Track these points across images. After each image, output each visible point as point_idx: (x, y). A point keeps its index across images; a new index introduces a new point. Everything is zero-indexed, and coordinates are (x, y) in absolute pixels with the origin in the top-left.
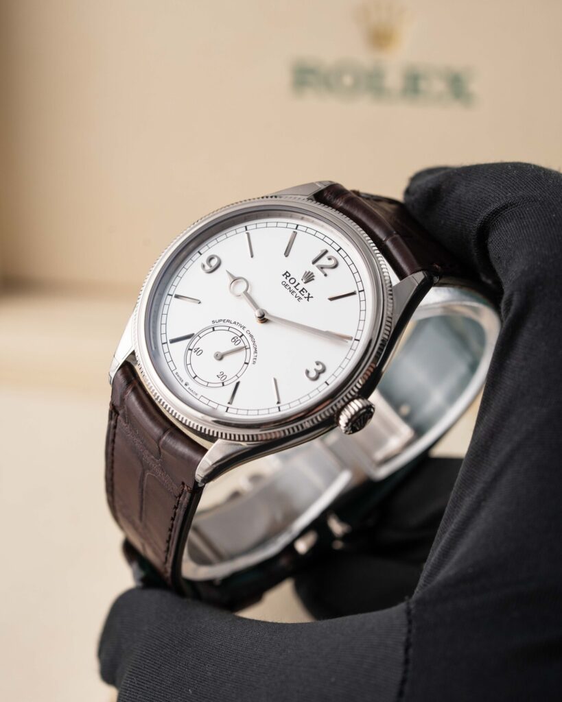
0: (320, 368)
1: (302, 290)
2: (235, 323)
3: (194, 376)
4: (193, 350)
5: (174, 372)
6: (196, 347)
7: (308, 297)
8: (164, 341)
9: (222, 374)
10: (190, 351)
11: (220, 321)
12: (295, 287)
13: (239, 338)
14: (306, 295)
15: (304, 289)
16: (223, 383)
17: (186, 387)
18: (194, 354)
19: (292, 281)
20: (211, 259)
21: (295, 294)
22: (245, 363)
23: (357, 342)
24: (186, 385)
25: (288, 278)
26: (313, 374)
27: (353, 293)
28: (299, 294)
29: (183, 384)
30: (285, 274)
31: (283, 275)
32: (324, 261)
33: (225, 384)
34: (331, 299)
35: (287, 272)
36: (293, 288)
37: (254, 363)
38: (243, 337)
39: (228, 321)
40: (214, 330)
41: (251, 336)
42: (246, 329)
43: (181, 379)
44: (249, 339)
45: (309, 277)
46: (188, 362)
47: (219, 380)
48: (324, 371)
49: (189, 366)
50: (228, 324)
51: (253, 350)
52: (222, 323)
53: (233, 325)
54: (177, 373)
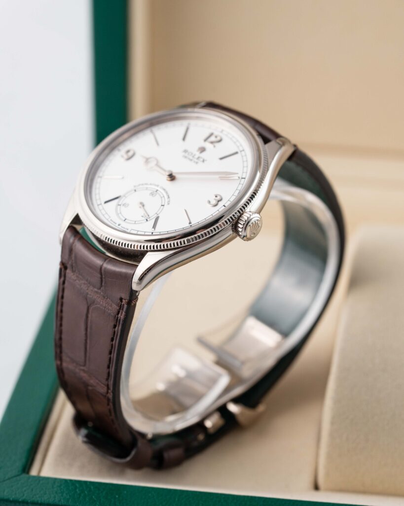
0: (218, 198)
1: (198, 158)
2: (151, 184)
3: (124, 219)
4: (122, 205)
5: (109, 220)
6: (124, 202)
8: (99, 203)
9: (145, 214)
10: (119, 206)
11: (139, 185)
12: (193, 157)
13: (155, 193)
14: (202, 160)
17: (119, 226)
18: (122, 207)
19: (190, 153)
20: (128, 151)
21: (193, 161)
22: (162, 205)
23: (244, 179)
25: (187, 153)
26: (214, 202)
27: (237, 153)
28: (196, 160)
29: (117, 225)
32: (213, 139)
33: (148, 219)
34: (221, 159)
35: (185, 150)
36: (191, 158)
37: (168, 204)
38: (158, 191)
39: (145, 184)
41: (164, 190)
42: (160, 187)
43: (114, 223)
44: (163, 192)
45: (203, 150)
46: (119, 212)
47: (143, 218)
48: (221, 200)
49: (120, 215)
50: (146, 186)
51: (166, 197)
52: (141, 186)
53: (150, 186)
54: (111, 220)
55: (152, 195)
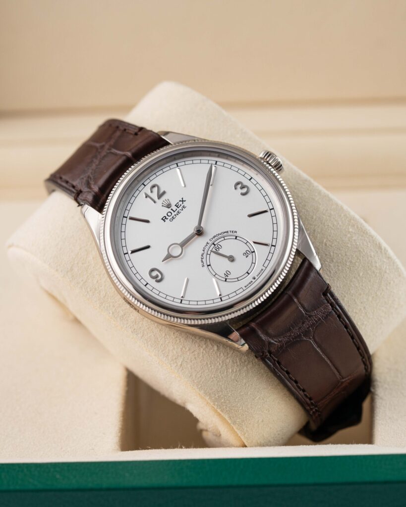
0: (239, 186)
1: (177, 206)
2: (204, 250)
3: (247, 274)
4: (227, 278)
5: (244, 289)
6: (224, 276)
7: (183, 201)
8: (219, 300)
9: (245, 254)
10: (227, 280)
11: (202, 262)
12: (174, 212)
13: (216, 246)
14: (181, 203)
15: (176, 205)
16: (252, 252)
17: (257, 278)
18: (230, 277)
19: (169, 214)
21: (180, 211)
22: (236, 238)
23: (218, 162)
24: (254, 278)
25: (167, 217)
26: (244, 190)
28: (180, 208)
29: (254, 281)
30: (164, 220)
31: (165, 221)
32: (154, 195)
33: (253, 251)
34: (185, 186)
35: (162, 219)
36: (175, 213)
37: (236, 232)
38: (215, 243)
39: (202, 255)
40: (210, 265)
42: (209, 242)
43: (250, 283)
44: (216, 238)
47: (250, 256)
48: (241, 183)
49: (239, 279)
50: (205, 256)
51: (225, 234)
52: (204, 260)
53: (206, 251)
54: (245, 287)
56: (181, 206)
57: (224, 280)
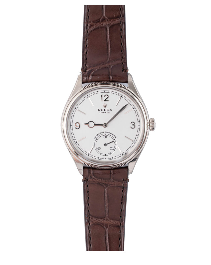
0: (133, 123)
2: (100, 133)
3: (105, 155)
7: (111, 110)
9: (111, 148)
10: (97, 150)
12: (105, 111)
13: (105, 136)
14: (109, 110)
16: (114, 150)
17: (106, 159)
18: (99, 150)
19: (102, 110)
20: (76, 124)
21: (106, 112)
22: (114, 140)
25: (100, 110)
26: (133, 127)
27: (120, 98)
28: (108, 112)
30: (98, 110)
32: (104, 98)
33: (115, 149)
34: (117, 105)
35: (98, 109)
37: (116, 138)
38: (106, 135)
40: (97, 140)
43: (103, 159)
44: (108, 133)
46: (100, 153)
47: (112, 150)
50: (99, 135)
51: (112, 135)
52: (97, 137)
53: (100, 134)
54: (100, 158)
55: (105, 137)
56: (108, 111)
57: (96, 149)
